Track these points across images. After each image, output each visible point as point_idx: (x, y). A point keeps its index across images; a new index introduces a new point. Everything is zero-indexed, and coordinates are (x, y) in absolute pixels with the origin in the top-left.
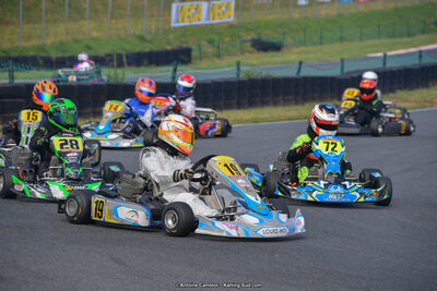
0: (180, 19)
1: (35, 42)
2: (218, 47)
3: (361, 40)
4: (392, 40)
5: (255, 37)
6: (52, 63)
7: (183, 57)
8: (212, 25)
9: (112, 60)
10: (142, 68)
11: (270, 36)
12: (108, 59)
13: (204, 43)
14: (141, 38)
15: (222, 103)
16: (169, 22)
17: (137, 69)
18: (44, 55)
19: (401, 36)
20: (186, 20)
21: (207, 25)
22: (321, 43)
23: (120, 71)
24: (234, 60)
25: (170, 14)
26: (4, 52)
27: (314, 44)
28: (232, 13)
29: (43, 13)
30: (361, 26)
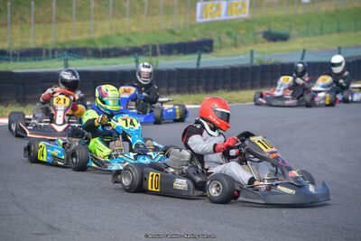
0: (204, 15)
1: (85, 36)
2: (235, 39)
3: (355, 31)
5: (266, 29)
6: (99, 53)
7: (207, 48)
8: (230, 20)
9: (148, 50)
10: (172, 57)
11: (279, 28)
12: (144, 49)
13: (223, 36)
14: (172, 32)
15: (238, 85)
16: (194, 17)
17: (167, 57)
18: (93, 46)
20: (209, 16)
21: (225, 21)
22: (321, 34)
23: (154, 59)
24: (248, 49)
25: (195, 11)
26: (61, 44)
27: (315, 34)
28: (247, 9)
29: (92, 12)
30: (356, 20)
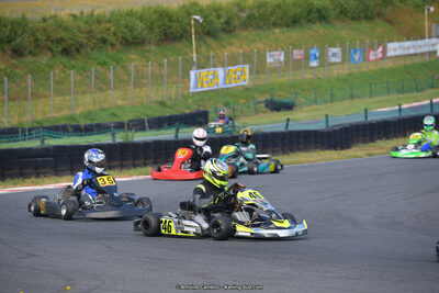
0: (199, 85)
1: (66, 112)
2: (234, 109)
3: (371, 96)
4: (401, 96)
5: (269, 98)
6: (80, 130)
7: (200, 119)
8: (228, 89)
10: (162, 131)
11: (283, 97)
12: (131, 124)
13: (220, 106)
14: (162, 104)
16: (188, 87)
18: (74, 123)
19: (409, 91)
20: (205, 85)
21: (223, 89)
22: (332, 101)
25: (189, 80)
26: (38, 122)
27: (326, 102)
28: (247, 77)
29: (72, 86)
30: (371, 84)
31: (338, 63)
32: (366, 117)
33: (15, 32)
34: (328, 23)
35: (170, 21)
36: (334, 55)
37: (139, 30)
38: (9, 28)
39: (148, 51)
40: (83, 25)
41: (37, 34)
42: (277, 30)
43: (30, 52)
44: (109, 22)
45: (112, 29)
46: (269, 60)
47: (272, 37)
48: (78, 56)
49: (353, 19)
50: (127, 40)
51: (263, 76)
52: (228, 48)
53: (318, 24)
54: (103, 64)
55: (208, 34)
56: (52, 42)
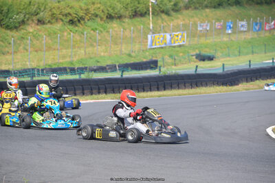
0: (154, 44)
1: (68, 59)
2: (175, 59)
3: (265, 53)
5: (198, 52)
7: (152, 66)
9: (110, 68)
11: (208, 52)
12: (107, 67)
13: (166, 57)
14: (130, 55)
16: (146, 46)
20: (157, 44)
21: (169, 46)
22: (239, 55)
25: (147, 42)
26: (49, 66)
28: (185, 39)
30: (265, 45)
31: (245, 31)
32: (250, 66)
33: (40, 9)
34: (240, 6)
35: (139, 3)
36: (242, 26)
37: (119, 9)
38: (36, 6)
39: (124, 22)
40: (83, 5)
41: (53, 10)
42: (207, 10)
43: (49, 22)
44: (100, 3)
45: (102, 8)
46: (200, 29)
47: (204, 14)
48: (78, 24)
49: (258, 3)
50: (110, 15)
51: (196, 39)
52: (175, 21)
53: (234, 7)
54: (94, 30)
55: (163, 12)
56: (63, 16)
